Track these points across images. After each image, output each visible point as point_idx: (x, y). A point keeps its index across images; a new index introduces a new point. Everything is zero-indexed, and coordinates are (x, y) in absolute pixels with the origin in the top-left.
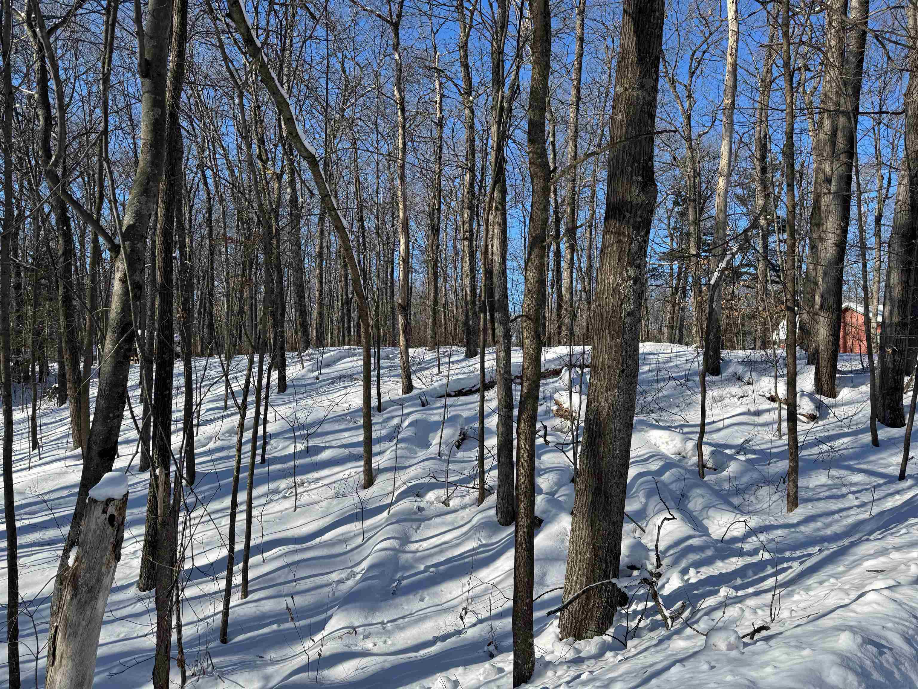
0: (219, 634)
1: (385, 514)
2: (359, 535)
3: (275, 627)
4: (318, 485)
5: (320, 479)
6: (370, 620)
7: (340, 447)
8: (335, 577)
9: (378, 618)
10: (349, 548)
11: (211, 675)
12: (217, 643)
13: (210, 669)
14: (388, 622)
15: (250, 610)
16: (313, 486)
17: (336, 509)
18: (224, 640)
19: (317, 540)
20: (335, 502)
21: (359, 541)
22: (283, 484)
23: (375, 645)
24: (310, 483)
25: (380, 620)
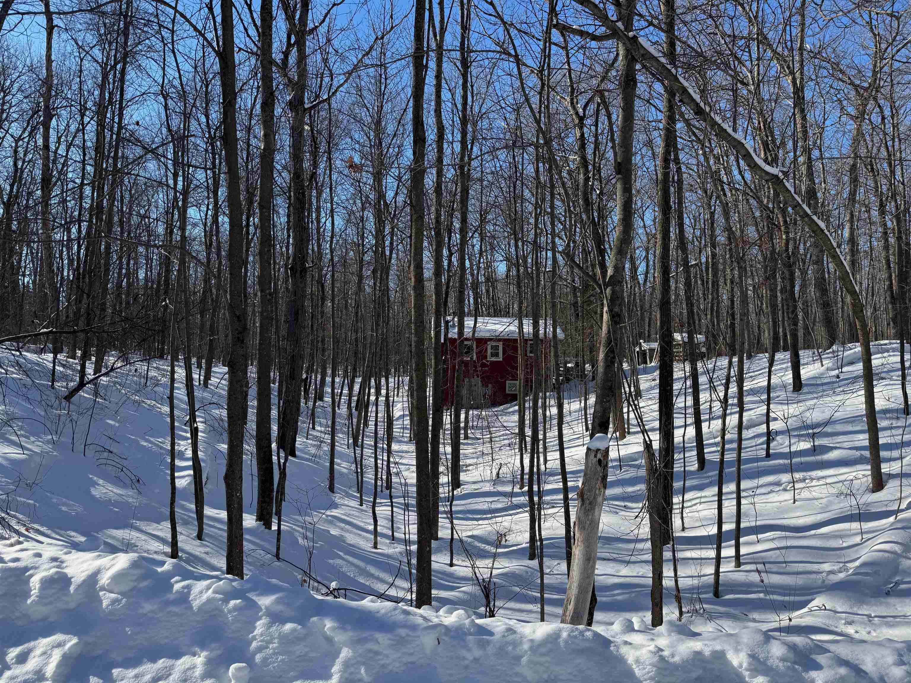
0: (712, 589)
1: (892, 519)
2: (857, 534)
3: (762, 595)
4: (821, 482)
5: (823, 478)
6: (855, 610)
7: (850, 449)
8: (826, 567)
9: (865, 610)
10: (845, 545)
11: (702, 615)
12: (711, 595)
13: (702, 611)
14: (876, 617)
15: (740, 577)
16: (814, 483)
17: (836, 507)
18: (717, 594)
19: (813, 532)
20: (837, 500)
21: (858, 539)
22: (785, 478)
23: (857, 632)
24: (812, 479)
25: (866, 613)
